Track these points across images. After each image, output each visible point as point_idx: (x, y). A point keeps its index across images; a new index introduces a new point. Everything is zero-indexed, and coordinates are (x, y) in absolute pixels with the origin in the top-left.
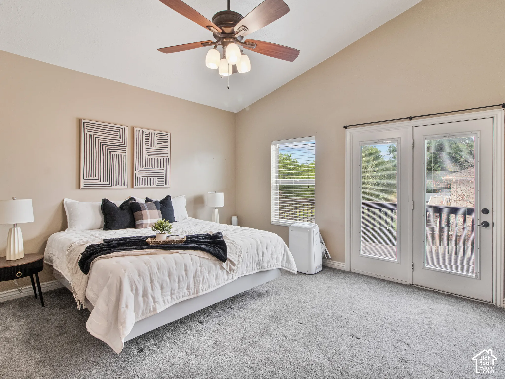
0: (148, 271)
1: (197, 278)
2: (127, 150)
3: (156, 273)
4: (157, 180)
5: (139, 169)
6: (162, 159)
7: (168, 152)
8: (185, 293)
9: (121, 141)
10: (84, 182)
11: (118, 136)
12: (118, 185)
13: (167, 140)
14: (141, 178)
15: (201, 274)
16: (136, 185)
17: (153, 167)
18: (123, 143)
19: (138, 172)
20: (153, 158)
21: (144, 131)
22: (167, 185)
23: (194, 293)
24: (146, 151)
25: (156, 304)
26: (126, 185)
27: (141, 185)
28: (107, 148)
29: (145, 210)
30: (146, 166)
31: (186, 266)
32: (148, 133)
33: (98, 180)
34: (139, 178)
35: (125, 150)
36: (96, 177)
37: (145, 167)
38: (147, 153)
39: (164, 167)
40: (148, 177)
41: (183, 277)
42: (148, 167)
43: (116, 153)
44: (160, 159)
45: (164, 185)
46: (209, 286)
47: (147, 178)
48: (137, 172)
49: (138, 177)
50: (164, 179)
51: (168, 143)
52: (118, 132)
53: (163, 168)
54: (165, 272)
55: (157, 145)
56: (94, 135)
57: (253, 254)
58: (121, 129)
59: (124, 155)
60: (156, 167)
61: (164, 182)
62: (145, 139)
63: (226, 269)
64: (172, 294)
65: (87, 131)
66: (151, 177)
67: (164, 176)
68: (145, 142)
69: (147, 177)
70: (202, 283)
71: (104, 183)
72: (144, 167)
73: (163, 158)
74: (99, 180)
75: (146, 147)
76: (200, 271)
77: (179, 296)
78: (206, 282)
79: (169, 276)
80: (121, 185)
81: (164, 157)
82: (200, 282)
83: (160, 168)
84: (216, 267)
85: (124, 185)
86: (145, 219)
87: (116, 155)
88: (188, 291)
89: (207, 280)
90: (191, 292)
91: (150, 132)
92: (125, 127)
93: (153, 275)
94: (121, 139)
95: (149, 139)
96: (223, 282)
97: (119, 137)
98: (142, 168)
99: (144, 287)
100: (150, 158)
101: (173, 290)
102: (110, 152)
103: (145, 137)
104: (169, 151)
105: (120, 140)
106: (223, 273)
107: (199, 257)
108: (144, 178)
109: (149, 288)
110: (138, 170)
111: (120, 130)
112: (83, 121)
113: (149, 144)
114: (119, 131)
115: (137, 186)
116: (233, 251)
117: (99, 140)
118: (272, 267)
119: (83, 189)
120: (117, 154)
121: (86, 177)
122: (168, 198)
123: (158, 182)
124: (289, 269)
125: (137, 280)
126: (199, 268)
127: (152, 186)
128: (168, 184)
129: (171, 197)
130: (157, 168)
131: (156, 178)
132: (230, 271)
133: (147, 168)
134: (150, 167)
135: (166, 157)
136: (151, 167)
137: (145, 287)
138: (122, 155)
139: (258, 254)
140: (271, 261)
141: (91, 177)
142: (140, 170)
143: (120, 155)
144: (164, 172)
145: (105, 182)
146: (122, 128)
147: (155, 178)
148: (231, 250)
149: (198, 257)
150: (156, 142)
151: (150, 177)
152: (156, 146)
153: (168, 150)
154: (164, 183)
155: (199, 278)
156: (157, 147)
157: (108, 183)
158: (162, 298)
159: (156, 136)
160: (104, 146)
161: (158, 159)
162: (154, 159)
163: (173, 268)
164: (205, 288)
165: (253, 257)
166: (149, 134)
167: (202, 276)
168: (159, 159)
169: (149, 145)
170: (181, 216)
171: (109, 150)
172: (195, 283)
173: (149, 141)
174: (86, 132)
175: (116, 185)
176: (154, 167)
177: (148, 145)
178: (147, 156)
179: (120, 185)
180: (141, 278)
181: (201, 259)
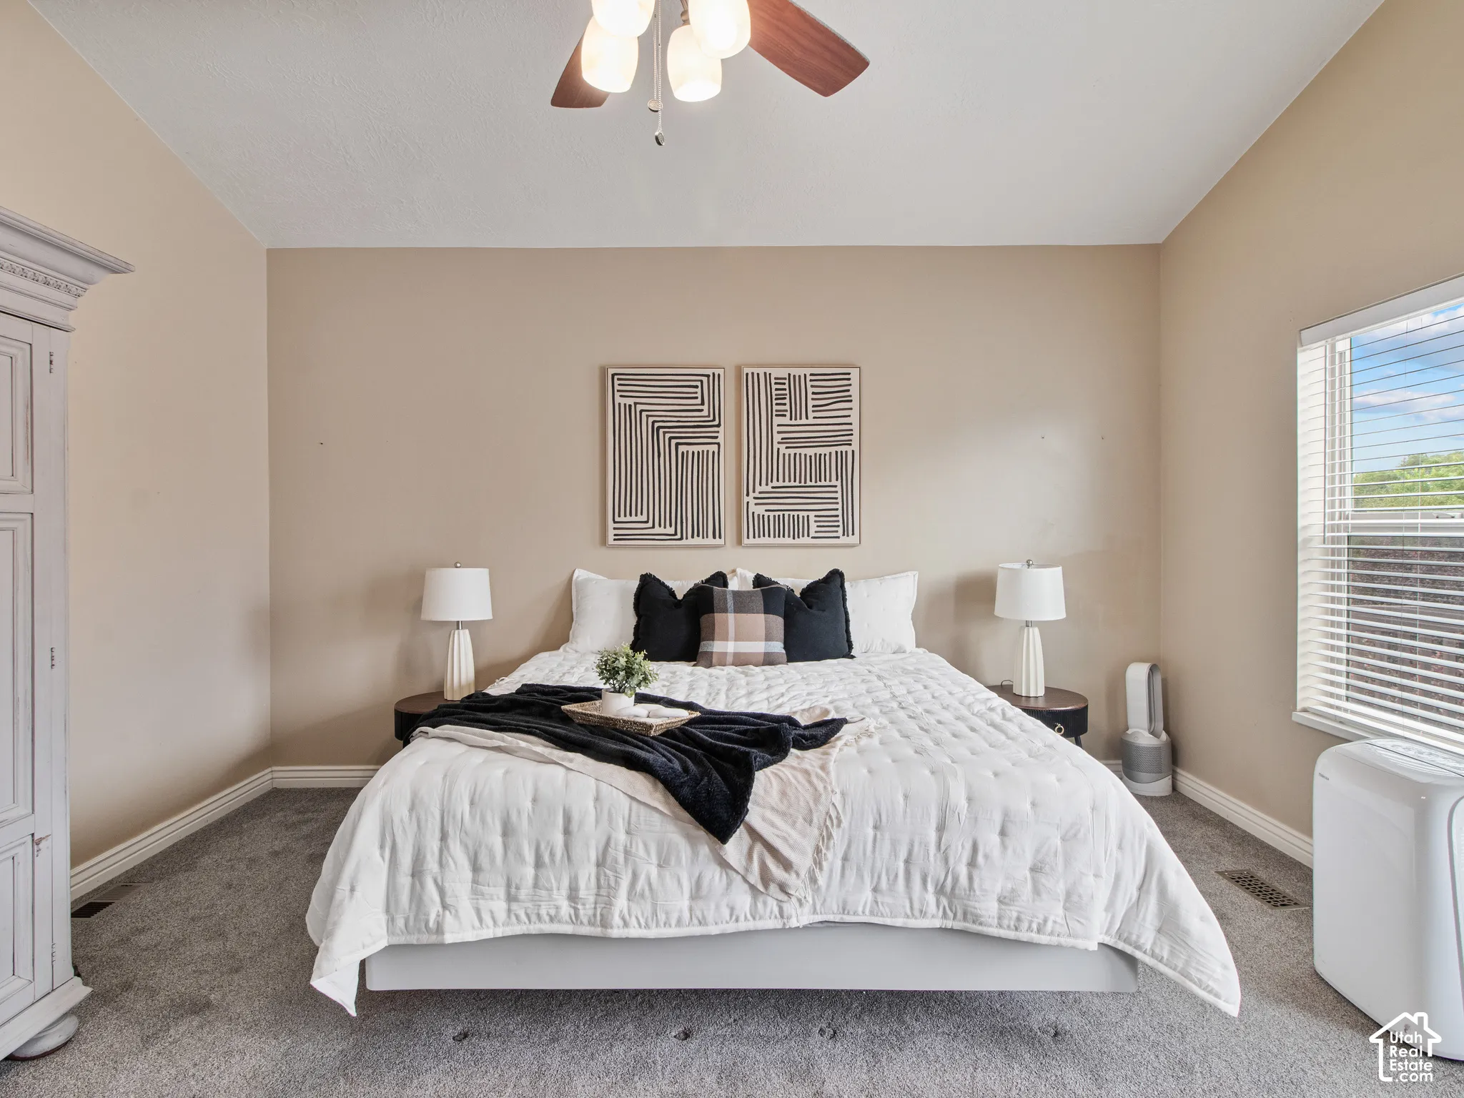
0: (438, 802)
1: (608, 872)
2: (721, 436)
3: (460, 813)
4: (816, 521)
5: (758, 488)
6: (830, 453)
7: (852, 430)
8: (557, 908)
9: (705, 413)
10: (615, 529)
11: (697, 398)
12: (698, 536)
13: (848, 391)
14: (763, 516)
15: (626, 860)
16: (748, 538)
17: (800, 482)
18: (711, 418)
19: (755, 498)
20: (800, 454)
21: (770, 374)
22: (848, 536)
23: (593, 920)
24: (779, 432)
25: (447, 912)
26: (720, 537)
27: (764, 536)
28: (668, 436)
29: (724, 612)
30: (778, 480)
31: (568, 819)
32: (785, 379)
33: (647, 522)
34: (759, 515)
35: (717, 437)
36: (642, 514)
37: (775, 484)
38: (782, 439)
39: (837, 480)
40: (786, 513)
41: (552, 855)
42: (784, 481)
43: (691, 449)
44: (825, 455)
45: (838, 537)
46: (655, 913)
47: (784, 515)
48: (750, 499)
49: (753, 513)
50: (837, 516)
51: (851, 401)
52: (697, 387)
53: (834, 482)
54: (489, 819)
55: (813, 411)
56: (636, 404)
57: (912, 845)
58: (705, 379)
59: (714, 452)
60: (811, 481)
61: (838, 526)
62: (774, 397)
63: (742, 872)
64: (511, 898)
65: (621, 396)
66: (796, 513)
67: (837, 509)
68: (775, 408)
69: (781, 513)
70: (630, 893)
71: (662, 530)
72: (772, 481)
73: (833, 450)
74: (650, 524)
75: (777, 420)
76: (621, 848)
77: (536, 911)
78: (642, 895)
79: (505, 834)
80: (707, 537)
81: (839, 449)
82: (616, 889)
83: (823, 483)
84: (695, 853)
85: (714, 537)
86: (719, 640)
87: (693, 453)
88: (571, 906)
89: (647, 888)
90: (582, 912)
91: (789, 375)
92: (717, 372)
93: (451, 819)
94: (705, 407)
95: (788, 397)
96: (728, 918)
97: (699, 401)
98: (767, 484)
99: (416, 848)
100: (789, 455)
101: (514, 886)
102: (677, 444)
103: (774, 392)
104: (855, 427)
105: (702, 410)
106: (729, 884)
107: (628, 795)
108: (774, 516)
109: (429, 857)
110: (754, 492)
111: (702, 381)
112: (611, 371)
113: (786, 411)
114: (699, 384)
115: (751, 541)
116: (790, 806)
117: (648, 416)
118: (1030, 929)
119: (613, 547)
120: (696, 449)
121: (619, 516)
122: (835, 578)
123: (818, 526)
124: (1178, 975)
125: (402, 820)
126: (621, 837)
127: (797, 541)
128: (853, 534)
129: (846, 577)
130: (813, 484)
131: (812, 514)
132: (766, 886)
133: (781, 483)
134: (790, 481)
135: (844, 448)
136: (795, 481)
137: (419, 850)
138: (708, 451)
139: (943, 848)
140: (1024, 898)
141: (631, 515)
142: (760, 493)
143: (703, 451)
144: (839, 495)
145: (665, 527)
146: (708, 376)
147: (808, 516)
148: (785, 802)
149: (626, 796)
150: (811, 403)
151: (792, 513)
152: (811, 415)
153: (851, 424)
154: (837, 531)
155: (616, 872)
156: (814, 418)
157: (671, 531)
158: (473, 899)
159: (809, 384)
160: (661, 431)
161: (816, 454)
162: (805, 455)
163: (519, 813)
164: (637, 918)
165: (910, 853)
166: (787, 382)
167: (630, 872)
168: (820, 455)
169: (788, 414)
170: (883, 640)
171: (674, 442)
172: (599, 887)
173: (787, 401)
174: (618, 400)
175: (693, 537)
176: (805, 482)
177: (785, 415)
178: (782, 447)
179: (703, 538)
180: (414, 815)
181: (635, 805)
